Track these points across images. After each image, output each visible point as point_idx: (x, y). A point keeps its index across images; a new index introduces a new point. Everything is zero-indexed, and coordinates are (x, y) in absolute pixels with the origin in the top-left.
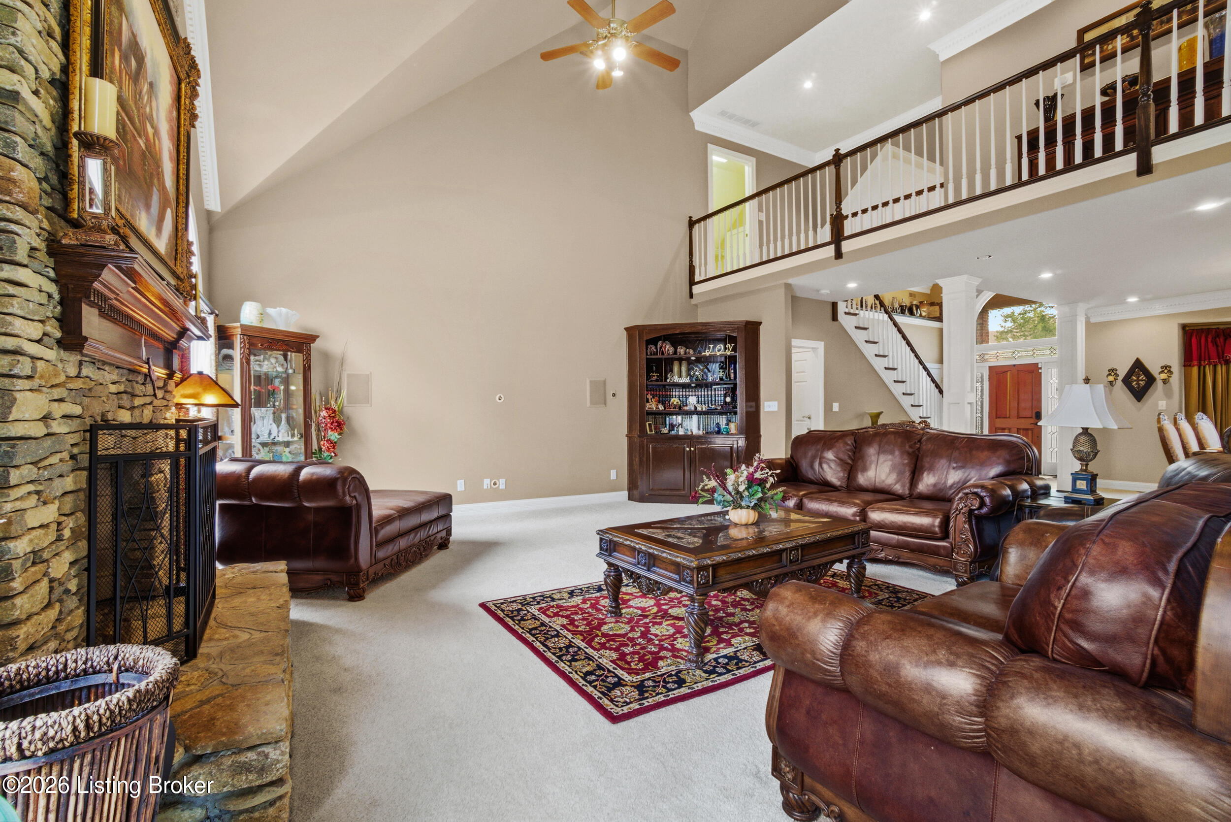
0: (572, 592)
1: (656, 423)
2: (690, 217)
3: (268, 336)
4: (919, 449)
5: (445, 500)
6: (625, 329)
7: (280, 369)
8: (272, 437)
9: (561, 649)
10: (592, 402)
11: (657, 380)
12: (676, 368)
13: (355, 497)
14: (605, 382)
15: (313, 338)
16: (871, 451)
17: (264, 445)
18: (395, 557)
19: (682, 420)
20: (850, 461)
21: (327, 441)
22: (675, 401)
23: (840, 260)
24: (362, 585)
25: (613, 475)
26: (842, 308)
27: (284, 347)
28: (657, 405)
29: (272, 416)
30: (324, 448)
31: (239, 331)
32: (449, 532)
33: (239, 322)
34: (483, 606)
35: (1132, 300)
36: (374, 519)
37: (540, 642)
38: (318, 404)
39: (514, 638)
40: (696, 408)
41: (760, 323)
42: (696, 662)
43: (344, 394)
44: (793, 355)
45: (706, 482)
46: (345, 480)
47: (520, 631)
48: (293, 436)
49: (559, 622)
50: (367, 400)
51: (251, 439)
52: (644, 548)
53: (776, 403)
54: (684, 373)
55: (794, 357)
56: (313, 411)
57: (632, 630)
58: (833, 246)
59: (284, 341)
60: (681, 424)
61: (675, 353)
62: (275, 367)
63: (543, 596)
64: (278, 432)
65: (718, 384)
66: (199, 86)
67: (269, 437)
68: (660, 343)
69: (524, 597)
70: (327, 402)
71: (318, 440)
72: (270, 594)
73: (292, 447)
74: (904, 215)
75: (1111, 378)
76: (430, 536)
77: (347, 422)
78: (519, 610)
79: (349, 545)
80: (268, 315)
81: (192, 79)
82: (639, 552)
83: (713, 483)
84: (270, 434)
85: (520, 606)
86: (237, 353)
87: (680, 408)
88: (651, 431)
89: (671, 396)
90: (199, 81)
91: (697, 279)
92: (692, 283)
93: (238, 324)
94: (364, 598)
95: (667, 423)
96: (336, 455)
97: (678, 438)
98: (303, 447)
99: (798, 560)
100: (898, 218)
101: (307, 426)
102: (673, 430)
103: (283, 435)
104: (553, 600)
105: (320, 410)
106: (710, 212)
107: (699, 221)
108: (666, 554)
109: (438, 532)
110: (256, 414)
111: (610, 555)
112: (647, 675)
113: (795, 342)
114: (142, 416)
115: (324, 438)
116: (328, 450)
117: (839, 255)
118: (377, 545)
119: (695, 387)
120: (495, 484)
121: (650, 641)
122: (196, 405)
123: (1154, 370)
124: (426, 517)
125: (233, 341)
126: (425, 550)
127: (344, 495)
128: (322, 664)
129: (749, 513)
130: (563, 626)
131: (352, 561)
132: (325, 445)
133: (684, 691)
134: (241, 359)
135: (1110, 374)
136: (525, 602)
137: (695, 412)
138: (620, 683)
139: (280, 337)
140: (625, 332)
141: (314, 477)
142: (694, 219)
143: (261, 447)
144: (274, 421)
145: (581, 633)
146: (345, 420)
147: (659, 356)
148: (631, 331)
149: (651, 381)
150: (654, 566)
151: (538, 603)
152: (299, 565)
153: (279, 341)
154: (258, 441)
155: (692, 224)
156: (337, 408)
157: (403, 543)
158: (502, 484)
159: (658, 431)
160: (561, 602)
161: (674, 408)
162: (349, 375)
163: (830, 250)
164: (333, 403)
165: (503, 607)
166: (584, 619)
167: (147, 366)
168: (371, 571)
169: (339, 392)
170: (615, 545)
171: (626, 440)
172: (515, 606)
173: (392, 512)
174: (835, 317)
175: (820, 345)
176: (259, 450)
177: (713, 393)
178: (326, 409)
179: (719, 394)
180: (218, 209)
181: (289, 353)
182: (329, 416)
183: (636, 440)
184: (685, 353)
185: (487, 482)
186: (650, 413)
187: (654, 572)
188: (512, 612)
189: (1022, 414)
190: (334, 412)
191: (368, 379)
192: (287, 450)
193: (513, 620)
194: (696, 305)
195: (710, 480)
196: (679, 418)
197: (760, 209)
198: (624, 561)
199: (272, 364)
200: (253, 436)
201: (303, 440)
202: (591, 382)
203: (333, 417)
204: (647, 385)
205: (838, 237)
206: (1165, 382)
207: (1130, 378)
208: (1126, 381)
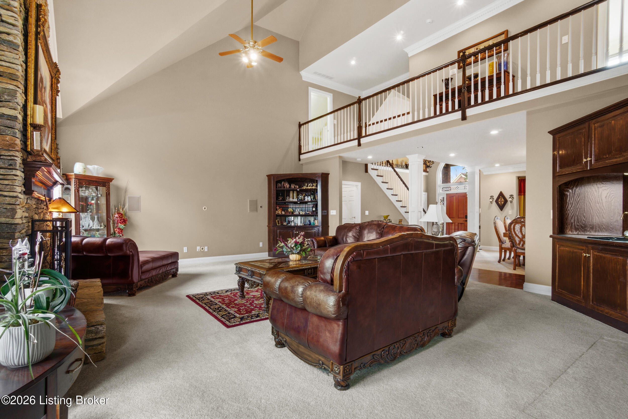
0: (228, 291)
1: (281, 220)
2: (300, 122)
3: (88, 179)
4: (383, 231)
5: (175, 255)
6: (267, 176)
7: (94, 194)
8: (90, 227)
9: (216, 308)
10: (250, 211)
11: (281, 200)
12: (291, 195)
13: (131, 251)
14: (256, 201)
15: (110, 180)
16: (366, 232)
17: (86, 230)
18: (150, 279)
19: (294, 219)
20: (358, 237)
21: (118, 228)
22: (290, 210)
23: (360, 147)
24: (134, 290)
25: (261, 245)
26: (370, 166)
27: (96, 184)
28: (281, 212)
29: (90, 217)
30: (116, 232)
31: (74, 176)
32: (177, 269)
33: (73, 172)
34: (188, 296)
35: (497, 165)
36: (140, 262)
37: (208, 307)
38: (113, 211)
39: (198, 306)
40: (300, 213)
41: (329, 174)
42: (266, 310)
43: (127, 206)
44: (343, 189)
45: (280, 244)
46: (127, 244)
47: (201, 303)
48: (101, 226)
49: (218, 300)
50: (138, 209)
51: (80, 227)
52: (250, 269)
53: (335, 211)
54: (295, 197)
55: (343, 190)
56: (111, 214)
57: (247, 302)
58: (357, 141)
59: (96, 181)
60: (293, 221)
61: (290, 187)
62: (92, 194)
63: (214, 292)
64: (93, 224)
65: (310, 202)
66: (60, 78)
67: (89, 227)
68: (283, 183)
69: (206, 293)
70: (118, 210)
71: (113, 228)
72: (94, 289)
73: (100, 232)
74: (388, 127)
75: (491, 200)
76: (167, 271)
77: (128, 220)
78: (202, 297)
79: (128, 272)
80: (88, 169)
81: (57, 76)
82: (249, 271)
83: (283, 244)
84: (89, 225)
85: (203, 296)
86: (72, 187)
87: (293, 213)
88: (279, 224)
89: (288, 208)
90: (60, 76)
91: (302, 152)
92: (300, 154)
93: (73, 174)
94: (135, 295)
95: (287, 220)
96: (123, 235)
97: (291, 227)
98: (106, 232)
99: (312, 273)
100: (386, 128)
101: (108, 222)
102: (289, 223)
103: (95, 226)
104: (218, 293)
105: (115, 214)
106: (309, 120)
107: (303, 124)
108: (257, 271)
109: (171, 269)
110: (82, 216)
111: (239, 273)
112: (246, 315)
113: (344, 182)
114: (40, 217)
115: (117, 227)
116: (119, 233)
117: (359, 145)
118: (142, 273)
119: (299, 203)
120: (202, 249)
121: (252, 305)
122: (58, 212)
123: (507, 196)
124: (165, 262)
125: (70, 182)
126: (165, 277)
127: (126, 250)
128: (116, 316)
129: (296, 256)
130: (219, 302)
131: (130, 278)
132: (117, 231)
133: (258, 318)
134: (75, 190)
135: (491, 198)
136: (206, 294)
137: (299, 215)
138: (235, 317)
139: (94, 180)
140: (267, 177)
141: (113, 243)
142: (301, 123)
143: (84, 232)
144: (91, 219)
145: (226, 304)
146: (127, 218)
147: (283, 189)
148: (269, 177)
149: (279, 200)
150: (254, 275)
151: (212, 295)
152: (106, 281)
153: (93, 181)
154: (83, 228)
155: (300, 125)
156: (123, 213)
157: (154, 273)
158: (206, 249)
159: (282, 224)
160: (221, 294)
161: (289, 213)
162: (129, 197)
163: (356, 142)
164: (121, 210)
165: (196, 296)
166: (229, 299)
167: (44, 197)
168: (139, 284)
169: (124, 205)
170: (241, 269)
171: (267, 228)
172: (201, 296)
173: (149, 259)
174: (366, 171)
175: (359, 184)
176: (83, 233)
177: (308, 206)
178: (118, 213)
179: (310, 207)
180: (61, 117)
181: (99, 187)
182: (119, 217)
183: (272, 228)
184: (295, 188)
185: (198, 248)
186: (278, 216)
187: (253, 278)
188: (199, 298)
189: (460, 216)
190: (122, 214)
191: (139, 199)
192: (98, 233)
193: (199, 300)
194: (302, 164)
195: (281, 243)
196: (292, 218)
197: (334, 119)
198: (244, 275)
199: (90, 192)
200: (81, 226)
201: (106, 228)
202: (250, 201)
203: (121, 217)
204: (276, 202)
205: (360, 136)
206: (511, 202)
207: (498, 200)
208: (497, 201)
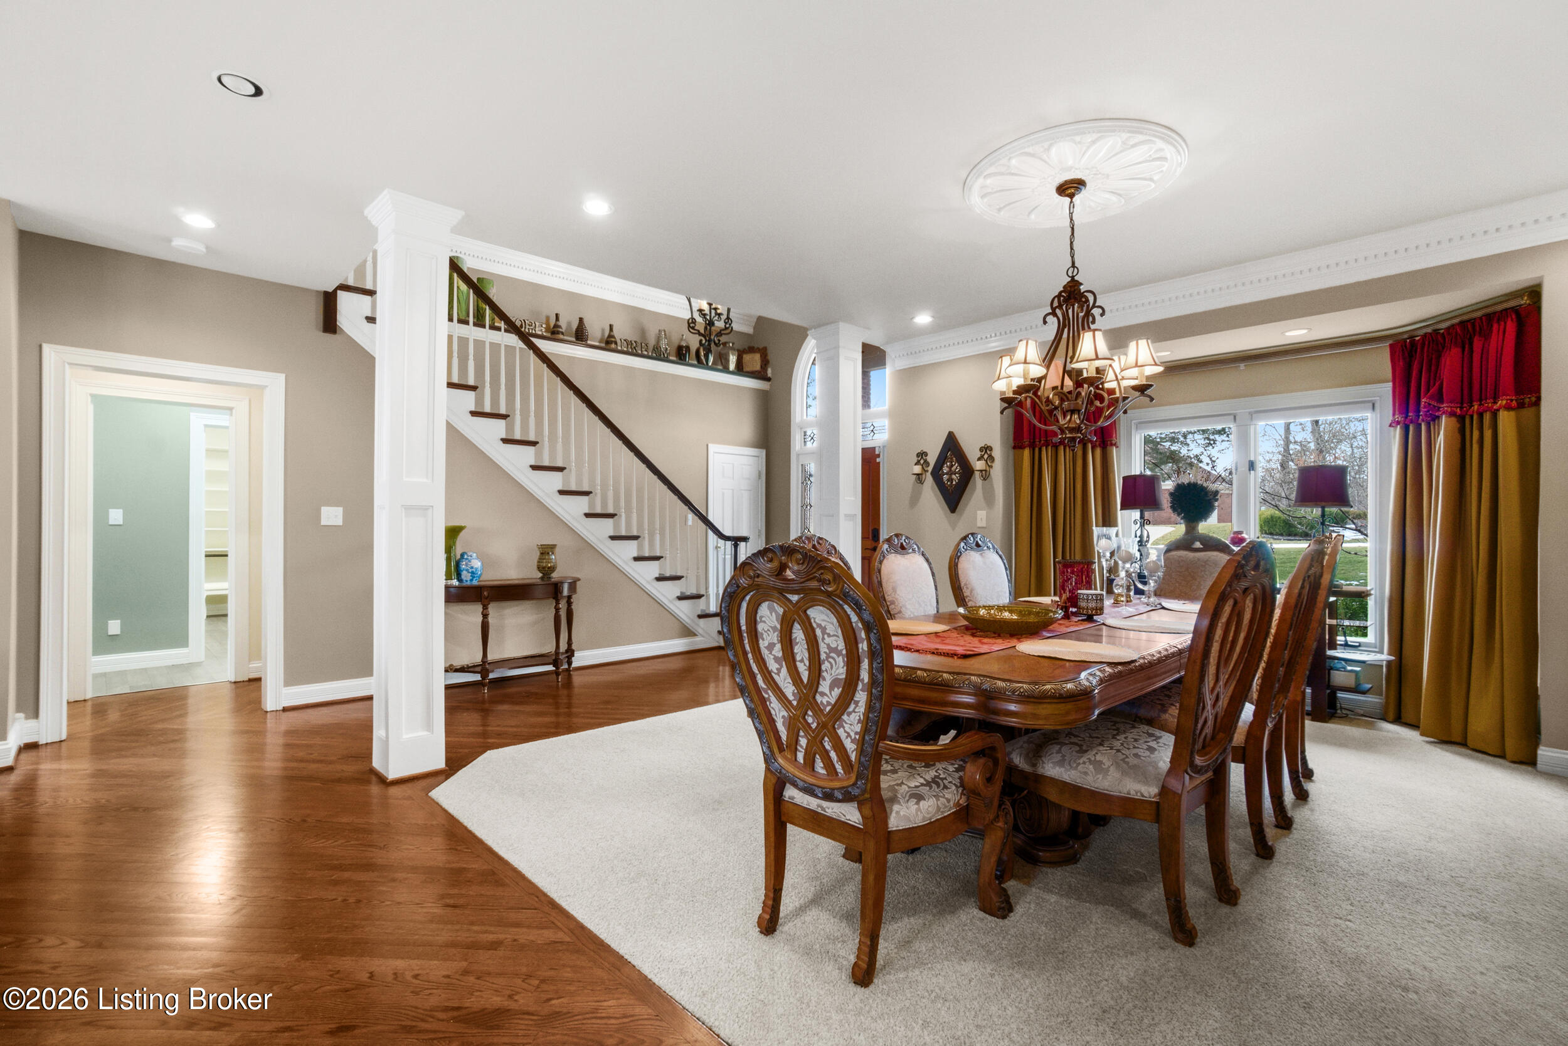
75: (919, 469)
123: (972, 454)
135: (917, 463)
174: (330, 323)
206: (986, 475)
207: (941, 468)
208: (937, 474)
